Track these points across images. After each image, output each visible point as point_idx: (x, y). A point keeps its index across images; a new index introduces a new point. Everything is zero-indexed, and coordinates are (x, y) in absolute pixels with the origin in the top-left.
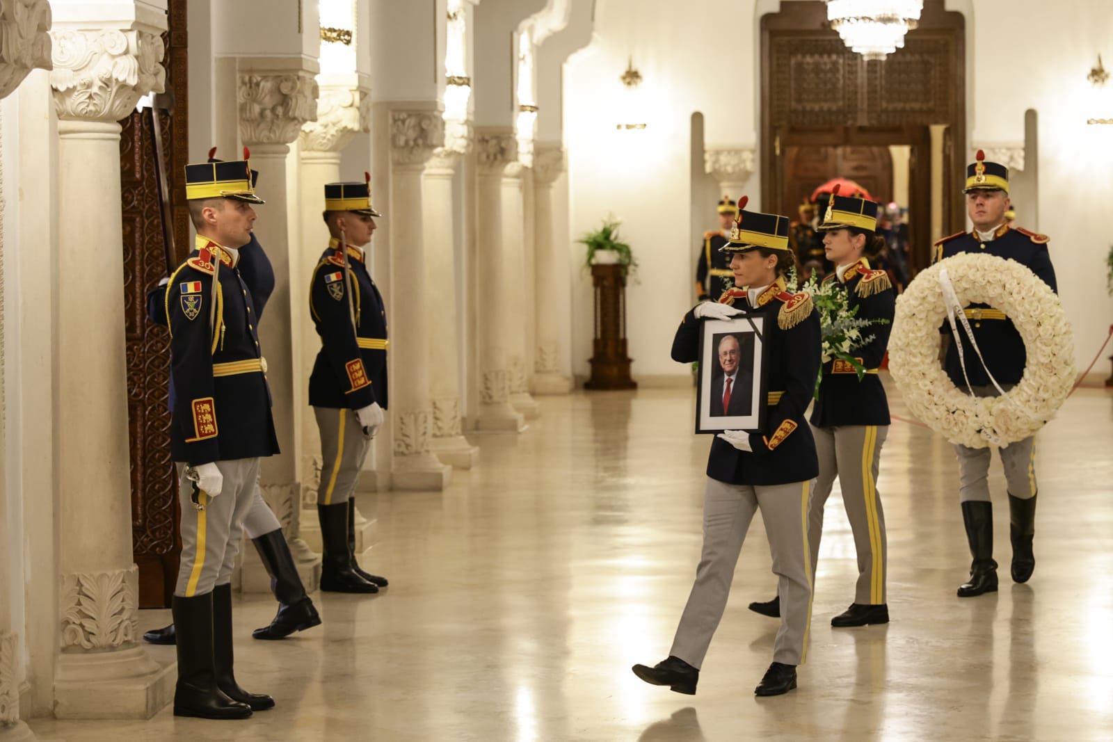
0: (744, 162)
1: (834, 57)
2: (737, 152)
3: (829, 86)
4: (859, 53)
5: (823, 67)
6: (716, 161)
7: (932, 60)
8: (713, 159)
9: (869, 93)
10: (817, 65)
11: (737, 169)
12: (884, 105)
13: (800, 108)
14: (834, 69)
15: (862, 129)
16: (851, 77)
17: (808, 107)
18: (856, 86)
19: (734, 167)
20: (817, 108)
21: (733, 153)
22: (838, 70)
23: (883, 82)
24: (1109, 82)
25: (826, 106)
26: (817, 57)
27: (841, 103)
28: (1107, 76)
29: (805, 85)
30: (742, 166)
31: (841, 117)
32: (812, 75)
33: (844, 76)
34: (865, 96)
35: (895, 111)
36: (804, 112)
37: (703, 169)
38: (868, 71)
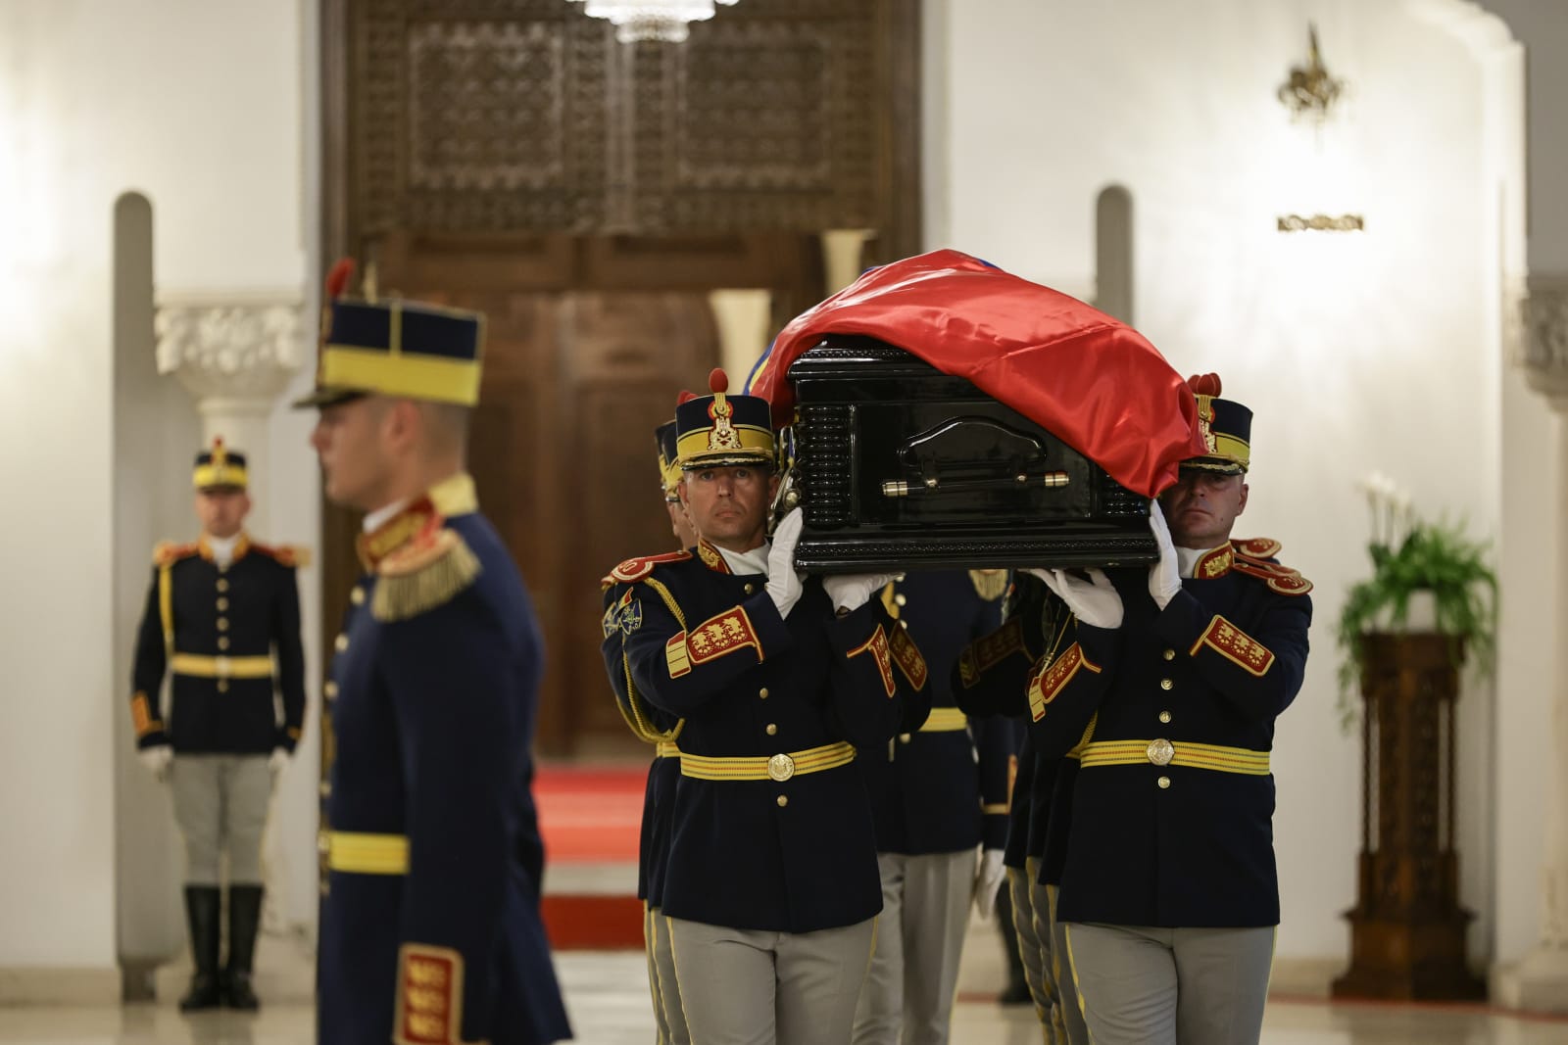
0: (272, 338)
1: (537, 32)
2: (251, 309)
3: (523, 116)
4: (606, 20)
5: (503, 59)
6: (189, 338)
7: (825, 42)
8: (181, 330)
9: (639, 136)
10: (485, 53)
11: (250, 360)
12: (684, 171)
13: (436, 181)
14: (538, 65)
15: (623, 244)
16: (591, 88)
17: (462, 177)
18: (600, 116)
19: (243, 354)
20: (486, 181)
21: (237, 313)
22: (548, 72)
23: (682, 106)
24: (1341, 107)
25: (513, 176)
26: (486, 31)
27: (556, 168)
28: (1335, 90)
29: (451, 115)
30: (265, 352)
31: (557, 209)
32: (472, 85)
33: (565, 86)
34: (629, 147)
35: (716, 189)
36: (449, 193)
37: (153, 361)
38: (639, 74)
